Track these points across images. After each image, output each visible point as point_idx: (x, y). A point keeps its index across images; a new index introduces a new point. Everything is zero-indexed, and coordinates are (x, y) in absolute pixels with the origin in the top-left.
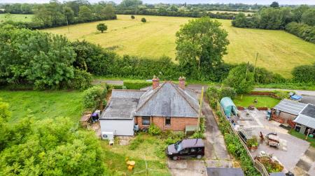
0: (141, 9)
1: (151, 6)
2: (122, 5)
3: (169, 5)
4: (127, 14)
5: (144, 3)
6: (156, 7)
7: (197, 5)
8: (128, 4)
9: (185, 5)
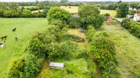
0: (68, 4)
1: (72, 3)
2: (60, 2)
3: (79, 2)
4: (63, 5)
5: (69, 1)
6: (74, 3)
7: (91, 2)
8: (63, 2)
9: (86, 2)
